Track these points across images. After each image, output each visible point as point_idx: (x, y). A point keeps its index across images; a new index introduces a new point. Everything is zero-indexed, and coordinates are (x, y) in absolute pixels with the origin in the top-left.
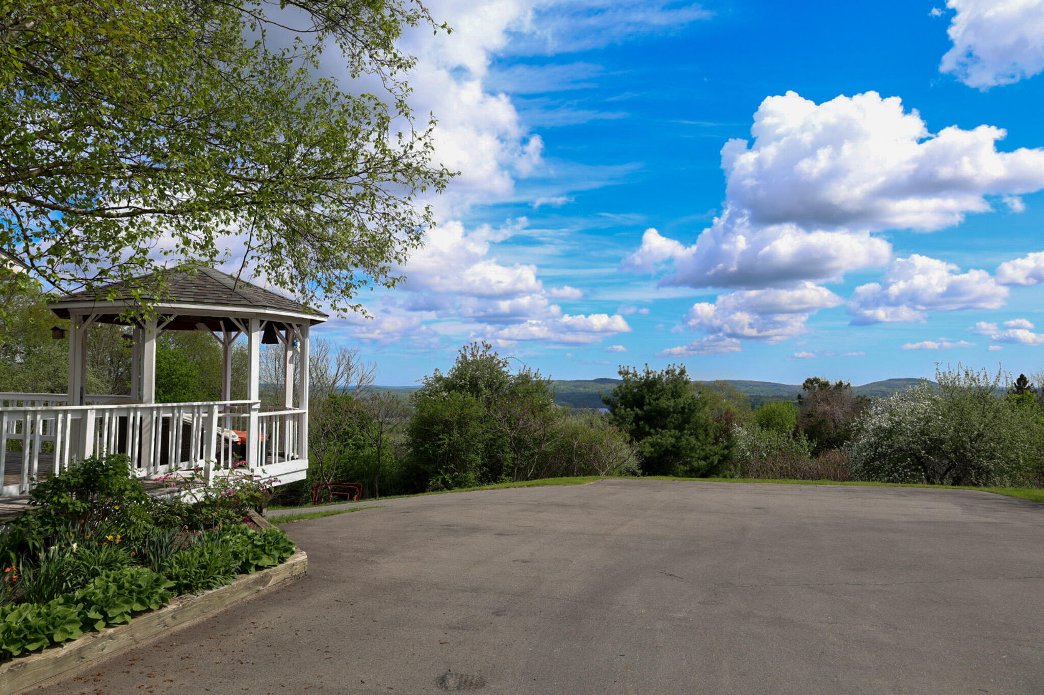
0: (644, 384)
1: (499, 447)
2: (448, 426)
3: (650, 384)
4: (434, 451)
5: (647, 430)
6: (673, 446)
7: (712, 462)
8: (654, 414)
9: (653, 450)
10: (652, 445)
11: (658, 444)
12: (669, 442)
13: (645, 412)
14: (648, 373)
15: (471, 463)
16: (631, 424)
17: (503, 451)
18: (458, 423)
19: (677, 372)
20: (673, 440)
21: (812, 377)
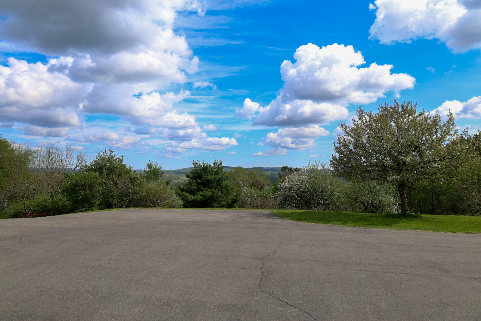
0: (202, 169)
1: (111, 196)
2: (84, 188)
3: (206, 169)
4: (77, 198)
5: (202, 189)
6: (211, 196)
7: (228, 203)
8: (205, 182)
9: (201, 197)
10: (201, 196)
11: (204, 195)
12: (209, 194)
13: (202, 181)
14: (204, 164)
15: (94, 203)
16: (195, 186)
17: (112, 198)
18: (89, 186)
19: (219, 163)
20: (211, 193)
21: (285, 166)
